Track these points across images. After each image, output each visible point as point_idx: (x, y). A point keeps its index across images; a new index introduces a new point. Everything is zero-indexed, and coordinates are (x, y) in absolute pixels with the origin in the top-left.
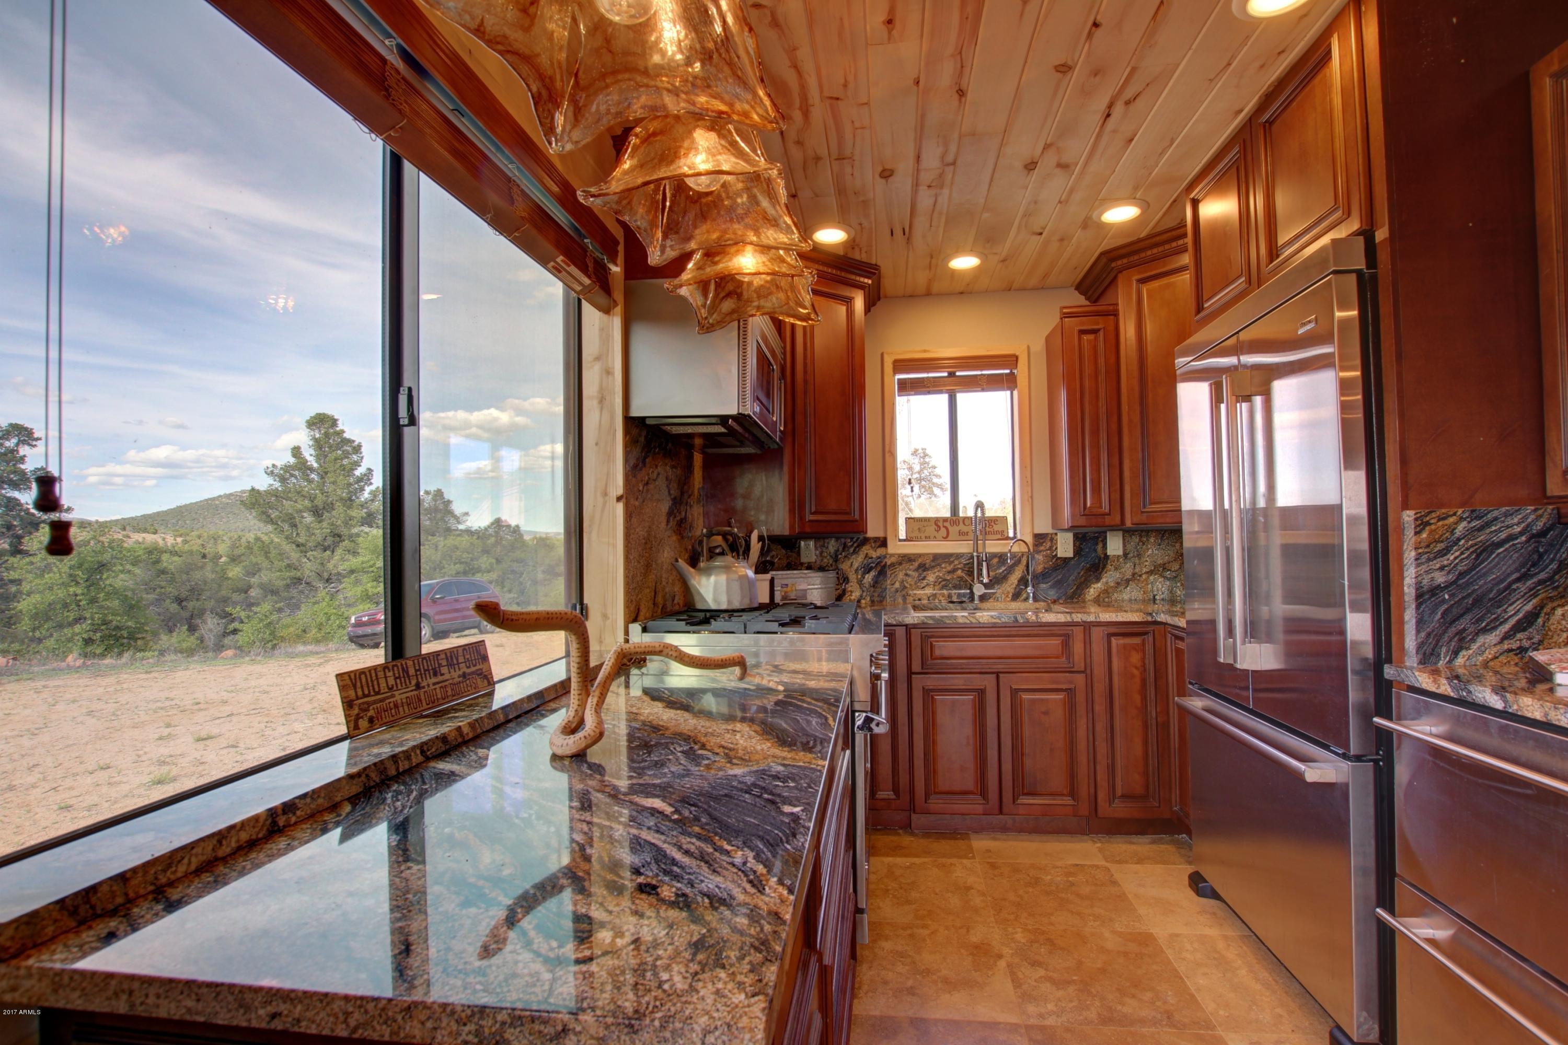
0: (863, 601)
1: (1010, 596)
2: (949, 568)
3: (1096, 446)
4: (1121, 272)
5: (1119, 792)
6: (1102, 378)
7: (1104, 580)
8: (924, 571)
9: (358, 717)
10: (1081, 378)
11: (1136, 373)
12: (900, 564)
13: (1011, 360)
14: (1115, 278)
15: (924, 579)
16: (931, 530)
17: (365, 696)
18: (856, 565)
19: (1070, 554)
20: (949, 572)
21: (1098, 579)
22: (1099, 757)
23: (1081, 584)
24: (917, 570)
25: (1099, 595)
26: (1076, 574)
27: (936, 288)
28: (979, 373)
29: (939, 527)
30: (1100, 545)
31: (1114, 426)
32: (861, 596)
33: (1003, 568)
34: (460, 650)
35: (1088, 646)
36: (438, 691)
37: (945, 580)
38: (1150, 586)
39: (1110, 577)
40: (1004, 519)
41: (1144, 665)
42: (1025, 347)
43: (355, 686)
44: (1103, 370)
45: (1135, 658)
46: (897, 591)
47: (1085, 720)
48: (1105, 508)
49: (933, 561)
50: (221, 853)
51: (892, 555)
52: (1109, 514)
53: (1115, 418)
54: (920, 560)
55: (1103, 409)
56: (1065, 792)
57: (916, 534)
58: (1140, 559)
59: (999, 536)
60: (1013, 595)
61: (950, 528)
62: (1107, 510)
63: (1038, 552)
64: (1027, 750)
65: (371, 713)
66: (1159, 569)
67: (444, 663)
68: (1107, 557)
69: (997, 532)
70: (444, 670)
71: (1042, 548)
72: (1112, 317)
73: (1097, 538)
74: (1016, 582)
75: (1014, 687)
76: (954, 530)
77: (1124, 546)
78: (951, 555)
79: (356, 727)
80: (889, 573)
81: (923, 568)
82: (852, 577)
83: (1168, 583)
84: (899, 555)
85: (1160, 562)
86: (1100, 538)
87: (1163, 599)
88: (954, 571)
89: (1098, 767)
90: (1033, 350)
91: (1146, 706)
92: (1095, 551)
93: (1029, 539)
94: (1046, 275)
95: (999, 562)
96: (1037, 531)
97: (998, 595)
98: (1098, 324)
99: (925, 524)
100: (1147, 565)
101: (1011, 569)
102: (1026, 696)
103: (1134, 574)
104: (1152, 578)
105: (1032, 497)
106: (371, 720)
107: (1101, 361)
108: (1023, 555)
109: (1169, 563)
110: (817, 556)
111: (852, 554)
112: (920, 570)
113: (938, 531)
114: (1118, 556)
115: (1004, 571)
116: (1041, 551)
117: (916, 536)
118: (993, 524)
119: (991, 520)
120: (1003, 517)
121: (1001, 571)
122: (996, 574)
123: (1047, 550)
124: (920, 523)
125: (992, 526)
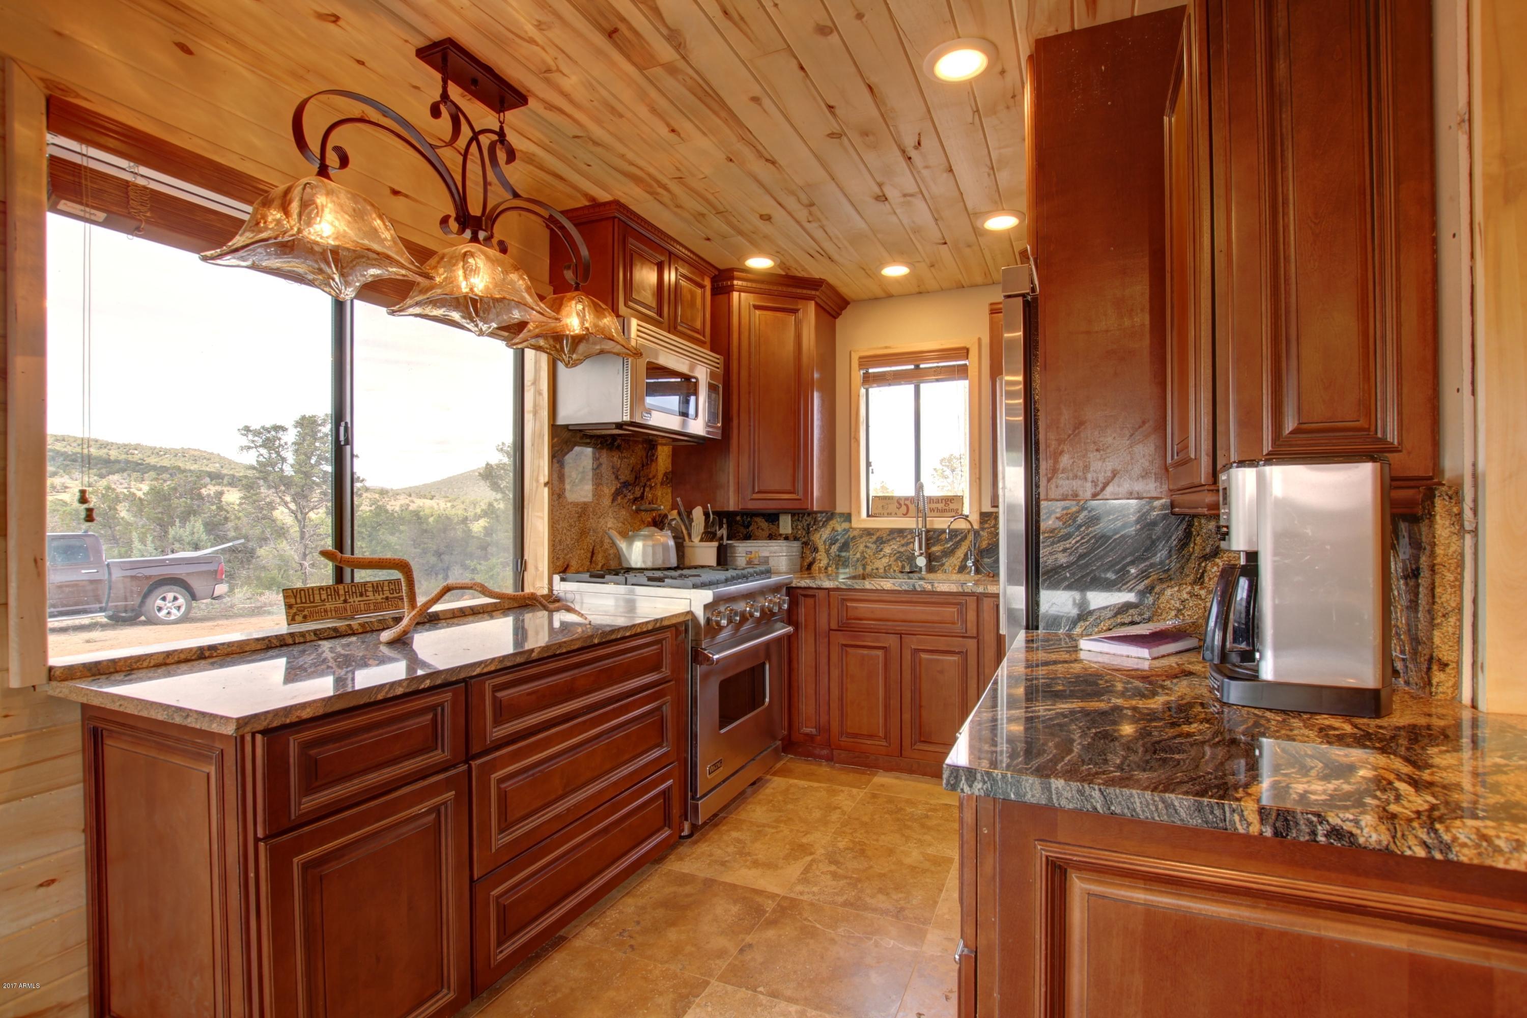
0: (830, 569)
1: (957, 568)
2: (903, 542)
8: (881, 543)
9: (295, 614)
12: (861, 537)
13: (964, 352)
15: (881, 550)
16: (893, 507)
17: (302, 603)
18: (824, 537)
24: (875, 543)
28: (935, 365)
29: (900, 504)
32: (828, 564)
33: (951, 543)
34: (386, 583)
35: (980, 615)
36: (362, 606)
37: (899, 552)
40: (961, 498)
42: (974, 339)
43: (295, 597)
46: (858, 560)
47: (975, 681)
49: (889, 535)
50: (168, 661)
51: (855, 529)
54: (878, 534)
57: (880, 510)
59: (953, 514)
61: (910, 506)
63: (983, 529)
64: (923, 703)
65: (306, 613)
67: (371, 589)
69: (952, 510)
70: (370, 594)
71: (986, 526)
74: (962, 556)
75: (915, 647)
79: (293, 619)
80: (851, 544)
81: (880, 541)
82: (821, 548)
84: (860, 529)
93: (975, 518)
95: (947, 537)
96: (982, 510)
97: (945, 567)
99: (889, 502)
101: (957, 545)
102: (924, 656)
105: (980, 479)
106: (305, 617)
108: (969, 532)
110: (793, 529)
111: (821, 528)
112: (878, 543)
113: (899, 509)
115: (951, 546)
116: (985, 529)
117: (879, 514)
118: (949, 502)
119: (948, 499)
120: (959, 496)
121: (949, 546)
122: (944, 548)
123: (991, 527)
124: (885, 501)
125: (948, 505)
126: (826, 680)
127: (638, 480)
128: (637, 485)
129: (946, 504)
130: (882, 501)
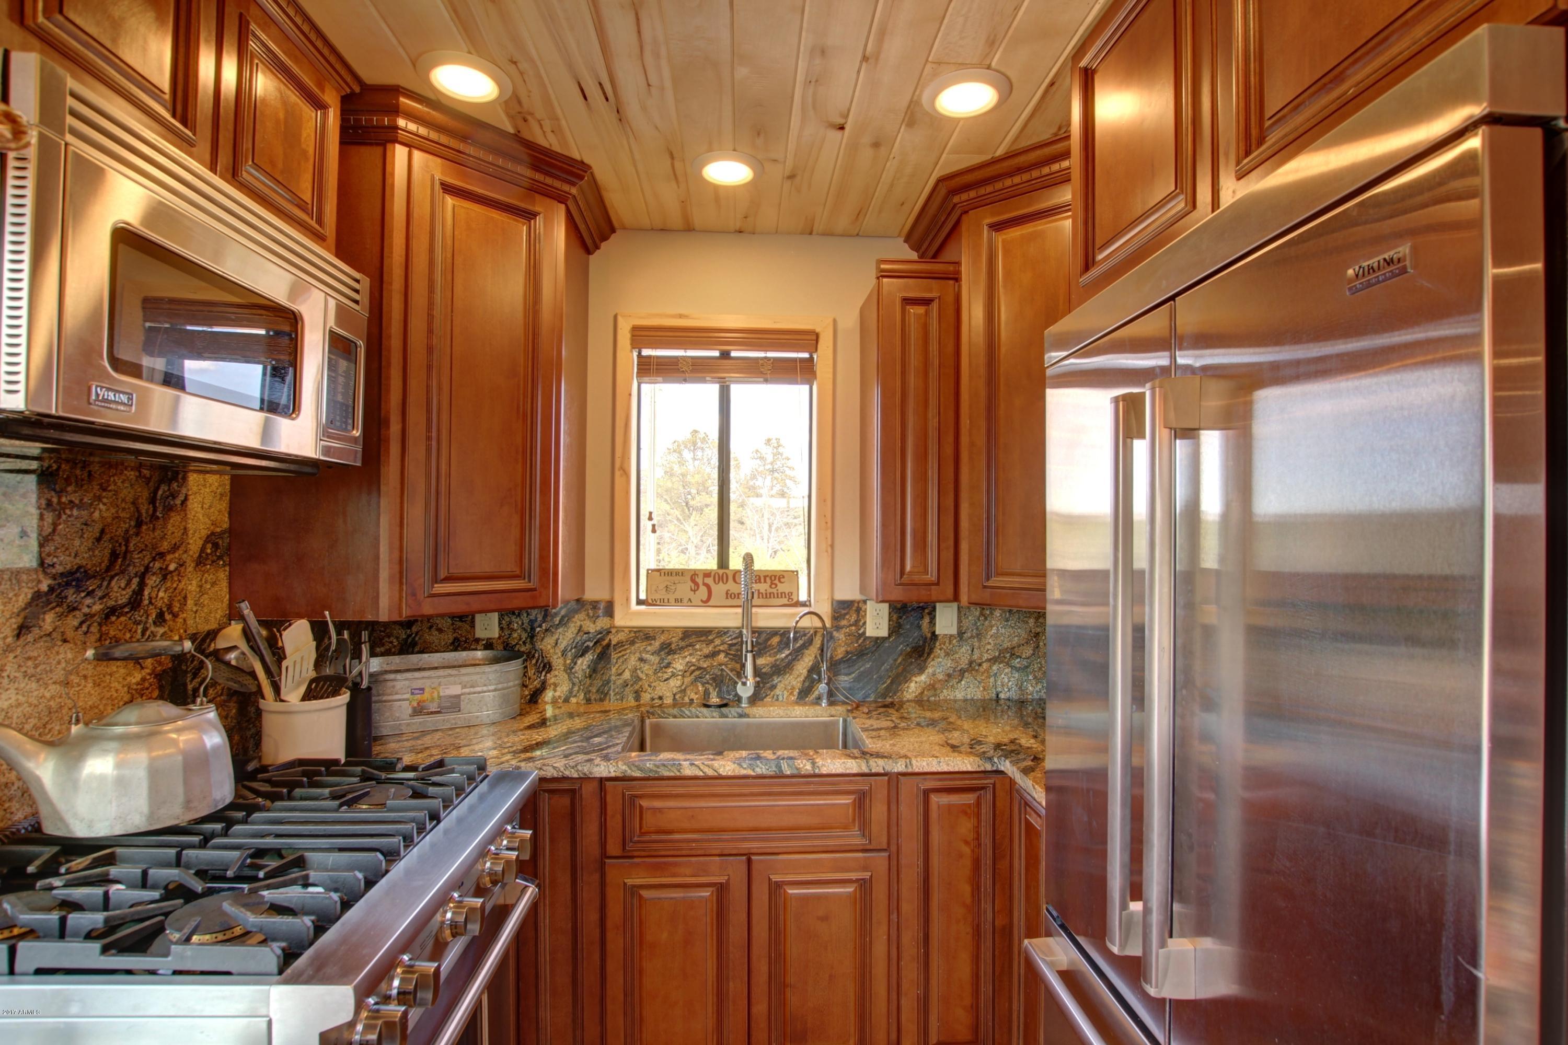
0: (574, 700)
1: (796, 693)
2: (707, 650)
3: (922, 478)
4: (966, 212)
6: (933, 373)
7: (930, 670)
8: (668, 654)
10: (904, 373)
11: (982, 371)
12: (632, 643)
13: (810, 339)
14: (958, 223)
15: (668, 665)
16: (684, 589)
18: (563, 644)
19: (884, 632)
20: (706, 657)
21: (922, 670)
22: (905, 986)
23: (898, 676)
24: (657, 652)
25: (922, 693)
26: (890, 661)
27: (698, 220)
28: (761, 354)
29: (697, 584)
30: (926, 620)
31: (949, 450)
32: (571, 691)
33: (787, 652)
35: (894, 808)
37: (699, 668)
38: (992, 680)
39: (938, 666)
40: (795, 574)
41: (978, 838)
42: (830, 321)
44: (936, 362)
45: (965, 827)
46: (626, 684)
47: (884, 928)
48: (932, 576)
49: (682, 639)
51: (620, 629)
52: (938, 584)
53: (950, 438)
54: (663, 638)
55: (933, 423)
57: (662, 594)
58: (980, 640)
59: (785, 601)
60: (800, 693)
61: (714, 588)
62: (934, 579)
63: (838, 628)
64: (792, 979)
66: (1006, 656)
68: (934, 636)
69: (783, 595)
71: (844, 623)
72: (951, 282)
73: (923, 609)
74: (805, 672)
75: (775, 878)
76: (719, 589)
77: (960, 621)
78: (710, 631)
80: (614, 656)
81: (667, 649)
82: (557, 662)
83: (1016, 675)
84: (631, 629)
85: (1007, 644)
86: (927, 609)
87: (1009, 700)
88: (714, 654)
89: (903, 1002)
90: (841, 325)
91: (979, 900)
92: (919, 627)
93: (825, 610)
94: (860, 214)
95: (780, 642)
96: (837, 598)
97: (777, 691)
98: (931, 290)
99: (676, 579)
100: (989, 647)
101: (797, 654)
102: (792, 892)
103: (971, 663)
104: (995, 668)
105: (832, 546)
107: (934, 347)
108: (816, 633)
109: (1019, 646)
110: (502, 629)
111: (557, 626)
112: (662, 653)
113: (695, 591)
114: (951, 636)
115: (787, 656)
116: (842, 628)
117: (662, 597)
118: (777, 582)
119: (775, 577)
120: (793, 572)
121: (783, 655)
122: (776, 660)
123: (851, 625)
124: (670, 578)
125: (776, 585)
126: (597, 956)
127: (120, 560)
128: (116, 575)
129: (772, 584)
130: (667, 578)
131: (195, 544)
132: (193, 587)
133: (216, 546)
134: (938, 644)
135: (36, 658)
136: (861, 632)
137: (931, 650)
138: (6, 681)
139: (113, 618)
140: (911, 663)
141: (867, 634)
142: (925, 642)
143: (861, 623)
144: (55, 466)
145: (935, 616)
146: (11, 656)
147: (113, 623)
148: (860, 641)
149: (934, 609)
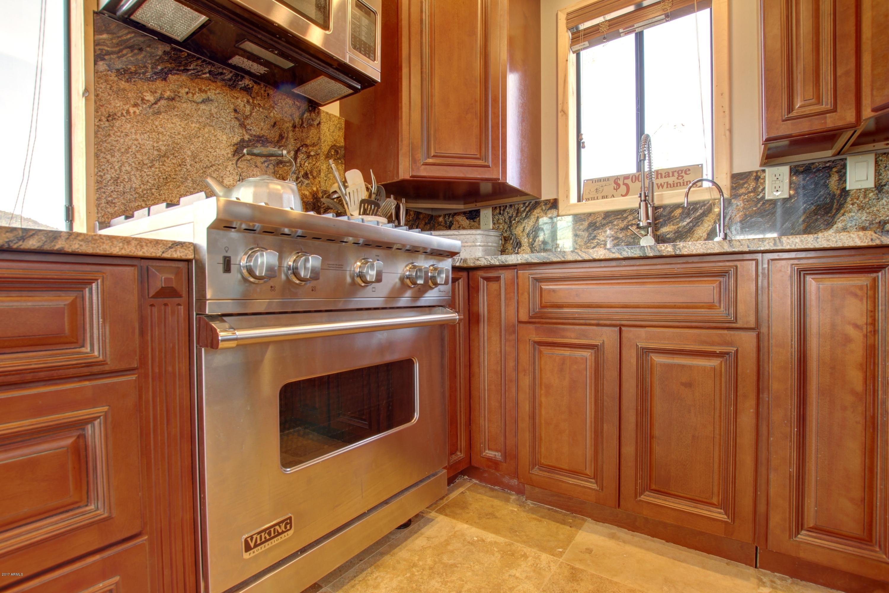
2: (622, 225)
5: (810, 520)
7: (840, 224)
8: (594, 230)
15: (595, 238)
16: (609, 188)
18: (528, 230)
19: (784, 194)
20: (622, 229)
22: (774, 461)
24: (587, 229)
29: (619, 185)
30: (834, 178)
33: (688, 220)
39: (850, 219)
40: (700, 167)
49: (604, 219)
51: (562, 217)
52: (836, 110)
56: (715, 500)
57: (594, 193)
61: (632, 184)
62: (831, 105)
63: (737, 196)
64: (657, 432)
68: (845, 193)
69: (688, 183)
71: (742, 191)
73: (830, 168)
76: (636, 185)
77: (878, 173)
78: (625, 211)
81: (594, 227)
82: (524, 241)
84: (570, 216)
86: (835, 167)
88: (628, 227)
92: (826, 186)
93: (725, 182)
95: (682, 213)
96: (736, 171)
99: (603, 182)
101: (697, 221)
102: (658, 359)
105: (730, 130)
108: (715, 202)
110: (494, 224)
111: (524, 219)
112: (590, 229)
113: (617, 189)
114: (866, 190)
115: (688, 224)
116: (740, 196)
117: (593, 196)
118: (683, 174)
119: (682, 171)
120: (698, 165)
121: (685, 223)
122: (678, 228)
123: (749, 192)
124: (599, 183)
125: (683, 177)
126: (514, 389)
127: (284, 140)
128: (282, 146)
129: (679, 176)
130: (597, 183)
131: (325, 148)
132: (324, 167)
133: (337, 152)
134: (849, 199)
135: (242, 169)
136: (759, 197)
137: (841, 206)
138: (228, 173)
139: (281, 166)
140: (817, 220)
141: (767, 198)
142: (832, 199)
143: (760, 190)
144: (251, 86)
145: (845, 173)
146: (231, 163)
147: (280, 167)
148: (759, 205)
149: (844, 167)
